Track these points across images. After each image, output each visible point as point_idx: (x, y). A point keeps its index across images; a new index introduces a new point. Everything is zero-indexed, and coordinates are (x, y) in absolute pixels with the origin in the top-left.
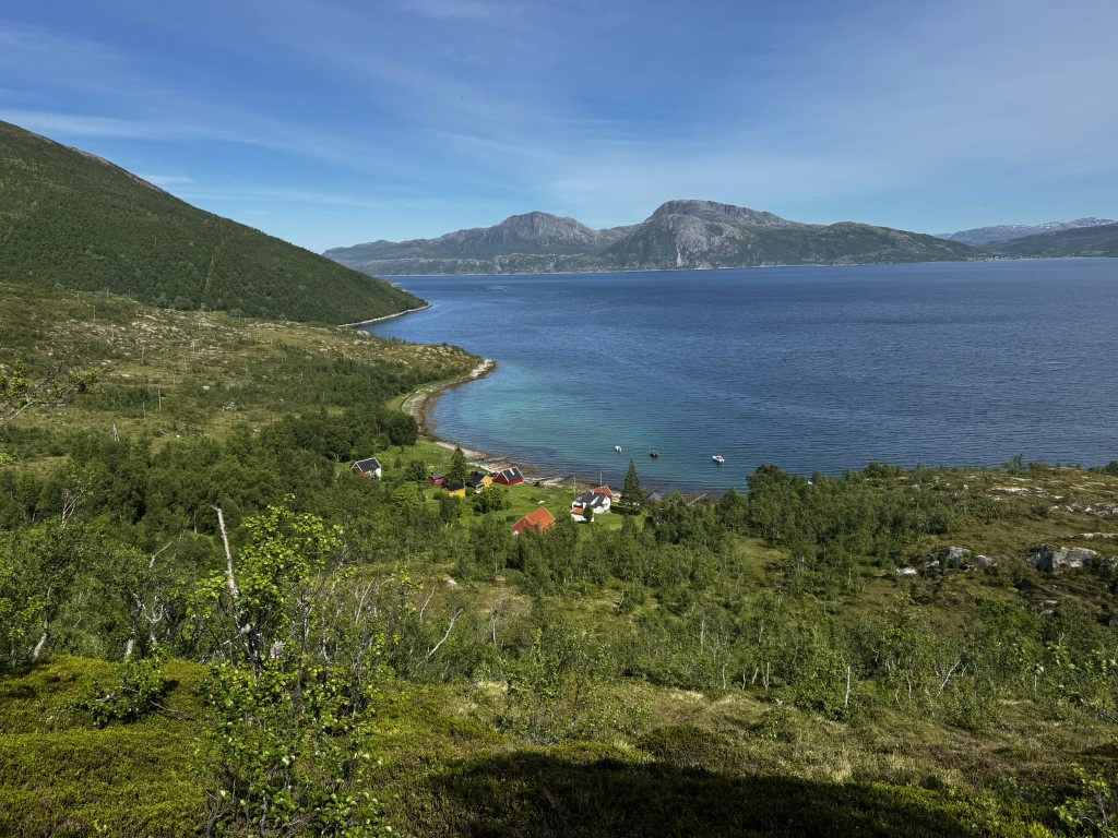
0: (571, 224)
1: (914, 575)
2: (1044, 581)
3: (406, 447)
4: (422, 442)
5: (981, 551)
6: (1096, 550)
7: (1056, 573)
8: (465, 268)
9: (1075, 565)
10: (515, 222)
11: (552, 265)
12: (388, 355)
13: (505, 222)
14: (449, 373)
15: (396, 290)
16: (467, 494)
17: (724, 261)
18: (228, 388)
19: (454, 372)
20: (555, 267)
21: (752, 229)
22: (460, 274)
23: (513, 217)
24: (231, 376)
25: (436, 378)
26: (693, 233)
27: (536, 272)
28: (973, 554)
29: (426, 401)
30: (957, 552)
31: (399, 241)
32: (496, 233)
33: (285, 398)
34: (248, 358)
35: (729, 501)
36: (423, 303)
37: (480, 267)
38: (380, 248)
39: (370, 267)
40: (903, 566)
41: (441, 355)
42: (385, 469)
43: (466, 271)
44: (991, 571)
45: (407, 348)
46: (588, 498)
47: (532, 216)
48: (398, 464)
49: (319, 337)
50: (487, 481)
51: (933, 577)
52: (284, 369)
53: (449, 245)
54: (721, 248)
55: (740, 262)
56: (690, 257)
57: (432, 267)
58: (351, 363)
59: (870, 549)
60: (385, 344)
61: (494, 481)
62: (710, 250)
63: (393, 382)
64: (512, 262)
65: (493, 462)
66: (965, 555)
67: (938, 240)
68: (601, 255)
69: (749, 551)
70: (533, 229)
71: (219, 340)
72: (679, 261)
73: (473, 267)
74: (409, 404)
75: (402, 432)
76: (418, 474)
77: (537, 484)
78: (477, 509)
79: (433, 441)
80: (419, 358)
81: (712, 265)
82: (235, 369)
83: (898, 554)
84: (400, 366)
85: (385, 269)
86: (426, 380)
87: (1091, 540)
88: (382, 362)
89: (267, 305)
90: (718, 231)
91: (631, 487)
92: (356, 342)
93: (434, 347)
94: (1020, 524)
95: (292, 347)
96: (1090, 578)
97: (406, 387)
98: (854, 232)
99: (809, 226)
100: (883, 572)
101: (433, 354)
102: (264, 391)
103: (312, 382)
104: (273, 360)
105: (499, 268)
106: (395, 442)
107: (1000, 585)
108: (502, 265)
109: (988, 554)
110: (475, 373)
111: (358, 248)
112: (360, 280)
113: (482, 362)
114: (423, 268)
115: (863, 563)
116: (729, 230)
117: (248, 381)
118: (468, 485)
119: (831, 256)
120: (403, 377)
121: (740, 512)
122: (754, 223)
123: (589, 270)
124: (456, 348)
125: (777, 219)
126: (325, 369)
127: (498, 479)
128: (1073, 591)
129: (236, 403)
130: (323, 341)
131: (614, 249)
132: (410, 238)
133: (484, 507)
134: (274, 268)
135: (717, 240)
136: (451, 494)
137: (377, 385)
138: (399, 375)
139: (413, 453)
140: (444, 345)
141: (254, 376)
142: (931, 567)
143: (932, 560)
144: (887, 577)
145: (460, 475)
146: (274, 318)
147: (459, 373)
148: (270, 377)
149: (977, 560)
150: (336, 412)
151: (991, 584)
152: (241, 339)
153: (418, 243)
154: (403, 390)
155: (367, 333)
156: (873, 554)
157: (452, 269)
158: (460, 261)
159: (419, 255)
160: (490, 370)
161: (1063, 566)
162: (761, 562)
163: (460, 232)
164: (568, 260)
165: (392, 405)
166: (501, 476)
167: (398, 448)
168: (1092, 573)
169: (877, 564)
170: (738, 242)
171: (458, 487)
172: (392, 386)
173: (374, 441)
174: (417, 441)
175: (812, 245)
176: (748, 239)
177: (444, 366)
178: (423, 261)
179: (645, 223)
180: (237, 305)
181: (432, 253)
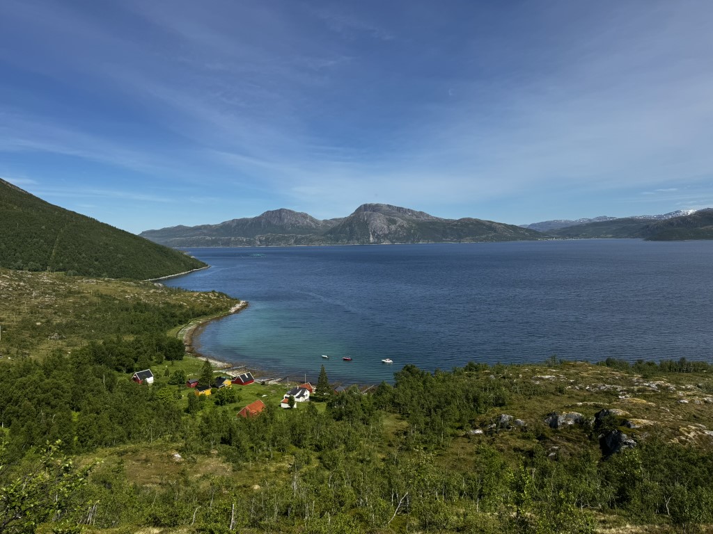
0: (305, 216)
1: (481, 434)
2: (552, 434)
3: (175, 362)
4: (189, 358)
5: (519, 417)
6: (582, 413)
7: (559, 429)
8: (236, 243)
9: (570, 423)
10: (268, 215)
11: (293, 241)
12: (173, 299)
13: (263, 214)
14: (215, 310)
15: (186, 256)
16: (212, 393)
17: (398, 239)
18: (55, 323)
19: (218, 309)
20: (295, 242)
21: (414, 221)
22: (232, 246)
23: (268, 211)
24: (59, 316)
25: (204, 314)
26: (379, 222)
27: (283, 245)
28: (514, 419)
29: (196, 329)
30: (506, 417)
31: (192, 225)
32: (257, 221)
33: (95, 330)
34: (73, 303)
35: (381, 389)
36: (204, 265)
37: (247, 242)
38: (180, 230)
39: (173, 244)
40: (476, 428)
41: (210, 298)
42: (157, 377)
43: (237, 244)
44: (524, 429)
45: (187, 294)
46: (295, 392)
47: (280, 211)
48: (167, 373)
49: (126, 288)
50: (227, 383)
51: (492, 435)
52: (98, 310)
53: (226, 228)
54: (396, 232)
55: (407, 241)
56: (378, 237)
57: (214, 242)
58: (146, 305)
59: (457, 418)
60: (172, 292)
61: (232, 382)
62: (390, 233)
63: (174, 317)
64: (267, 239)
65: (236, 369)
66: (510, 419)
67: (520, 228)
68: (324, 235)
69: (389, 423)
70: (281, 219)
71: (54, 291)
72: (371, 239)
73: (241, 242)
74: (183, 333)
75: (175, 351)
76: (180, 380)
77: (263, 384)
78: (217, 403)
79: (196, 356)
80: (195, 301)
81: (392, 242)
82: (63, 311)
83: (474, 420)
84: (181, 306)
85: (182, 244)
86: (198, 315)
87: (581, 407)
88: (168, 304)
89: (94, 268)
90: (394, 222)
91: (321, 382)
92: (151, 291)
93: (206, 293)
94: (548, 398)
95: (106, 295)
96: (578, 431)
97: (184, 320)
98: (472, 224)
99: (446, 220)
100: (464, 433)
101: (204, 298)
102: (81, 325)
103: (117, 319)
104: (91, 304)
105: (259, 243)
106: (168, 358)
107: (528, 438)
108: (260, 241)
109: (523, 419)
110: (233, 310)
111: (164, 230)
112: (163, 251)
113: (239, 303)
114: (207, 243)
115: (452, 427)
116: (400, 221)
117: (71, 318)
118: (214, 386)
119: (460, 237)
120: (181, 314)
121: (387, 396)
122: (414, 218)
123: (316, 244)
124: (221, 294)
125: (428, 216)
126: (127, 310)
127: (236, 381)
128: (568, 440)
129: (59, 334)
130: (128, 291)
131: (333, 231)
132: (199, 224)
133: (222, 401)
134: (101, 243)
135: (393, 227)
136: (200, 393)
137: (162, 320)
138: (178, 313)
139: (179, 365)
140: (213, 292)
141: (76, 315)
142: (491, 428)
143: (492, 424)
144: (466, 436)
145: (208, 379)
146: (98, 276)
147: (221, 310)
148: (87, 316)
149: (516, 423)
150: (130, 338)
151: (524, 438)
152: (70, 290)
153: (205, 227)
154: (181, 322)
155: (160, 285)
156: (459, 421)
157: (227, 243)
158: (233, 238)
159: (205, 235)
160: (243, 307)
161: (563, 424)
162: (394, 430)
163: (233, 221)
164: (303, 238)
165: (171, 333)
166: (238, 379)
167: (170, 362)
168: (580, 427)
169: (461, 428)
170: (405, 228)
171: (207, 388)
172: (172, 320)
173: (154, 357)
174: (184, 357)
175: (448, 231)
176: (411, 227)
177: (211, 305)
178: (208, 238)
179: (350, 217)
180: (73, 268)
181: (214, 233)
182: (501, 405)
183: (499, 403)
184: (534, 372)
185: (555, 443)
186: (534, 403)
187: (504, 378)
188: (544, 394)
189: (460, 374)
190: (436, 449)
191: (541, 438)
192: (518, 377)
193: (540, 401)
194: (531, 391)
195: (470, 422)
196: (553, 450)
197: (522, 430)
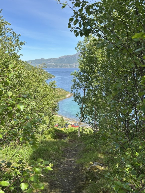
8: (65, 66)
19: (61, 96)
32: (74, 56)
37: (70, 66)
38: (42, 60)
41: (58, 91)
65: (72, 121)
110: (67, 96)
118: (64, 127)
124: (62, 89)
157: (62, 66)
160: (71, 95)
166: (73, 125)
178: (54, 64)
181: (56, 62)
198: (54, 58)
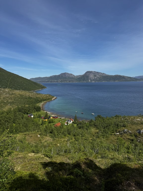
0: (71, 74)
1: (119, 134)
2: (139, 135)
3: (39, 112)
4: (42, 111)
7: (141, 134)
12: (38, 96)
13: (61, 74)
14: (48, 99)
15: (41, 85)
16: (48, 120)
17: (97, 81)
18: (9, 102)
19: (49, 99)
20: (69, 81)
21: (101, 76)
24: (10, 100)
25: (46, 100)
26: (92, 76)
27: (66, 82)
28: (128, 131)
29: (44, 104)
30: (126, 130)
31: (43, 77)
32: (59, 76)
33: (19, 103)
34: (13, 96)
35: (91, 121)
36: (46, 87)
37: (56, 81)
38: (39, 78)
39: (38, 82)
40: (117, 133)
42: (34, 116)
43: (54, 82)
45: (41, 95)
46: (68, 121)
47: (65, 73)
48: (36, 115)
49: (26, 93)
50: (51, 118)
51: (122, 135)
52: (19, 98)
53: (51, 78)
54: (96, 79)
55: (99, 81)
56: (91, 80)
57: (48, 81)
58: (31, 97)
59: (112, 130)
60: (38, 94)
64: (62, 81)
67: (132, 78)
68: (77, 80)
69: (93, 130)
70: (65, 75)
71: (9, 93)
72: (89, 81)
73: (55, 81)
74: (40, 105)
75: (38, 109)
76: (40, 117)
77: (60, 118)
78: (49, 123)
79: (44, 111)
80: (43, 97)
81: (95, 81)
82: (11, 98)
84: (40, 98)
85: (40, 82)
86: (44, 100)
89: (18, 88)
90: (96, 76)
91: (75, 118)
92: (33, 94)
93: (46, 95)
95: (21, 95)
97: (40, 101)
98: (118, 76)
99: (111, 75)
100: (114, 134)
101: (46, 96)
102: (15, 102)
103: (24, 101)
104: (18, 97)
105: (59, 82)
106: (37, 111)
107: (132, 136)
108: (60, 81)
109: (131, 131)
110: (53, 99)
111: (36, 78)
112: (35, 83)
113: (54, 97)
114: (47, 82)
115: (111, 132)
116: (97, 76)
117: (13, 100)
119: (114, 80)
121: (93, 123)
122: (102, 75)
123: (74, 82)
124: (50, 95)
125: (105, 74)
126: (27, 98)
127: (54, 117)
129: (10, 104)
130: (27, 94)
131: (79, 79)
132: (44, 77)
134: (20, 81)
135: (95, 78)
137: (35, 101)
138: (39, 99)
139: (40, 113)
143: (122, 132)
144: (114, 135)
145: (47, 117)
146: (19, 90)
148: (17, 100)
150: (27, 106)
152: (13, 93)
154: (40, 102)
155: (35, 92)
156: (113, 130)
157: (51, 82)
158: (53, 80)
160: (55, 99)
161: (142, 132)
162: (95, 132)
163: (53, 76)
164: (71, 80)
165: (37, 105)
167: (37, 112)
169: (113, 132)
171: (46, 119)
172: (38, 101)
173: (33, 111)
175: (111, 78)
176: (101, 77)
178: (46, 80)
179: (84, 75)
180: (13, 88)
181: (48, 79)
182: (125, 127)
183: (124, 126)
184: (134, 118)
185: (140, 138)
186: (134, 127)
187: (126, 119)
188: (137, 124)
189: (113, 118)
190: (106, 138)
191: (136, 136)
192: (130, 119)
193: (136, 126)
194: (133, 123)
195: (116, 131)
196: (139, 140)
197: (130, 134)
198: (47, 77)
